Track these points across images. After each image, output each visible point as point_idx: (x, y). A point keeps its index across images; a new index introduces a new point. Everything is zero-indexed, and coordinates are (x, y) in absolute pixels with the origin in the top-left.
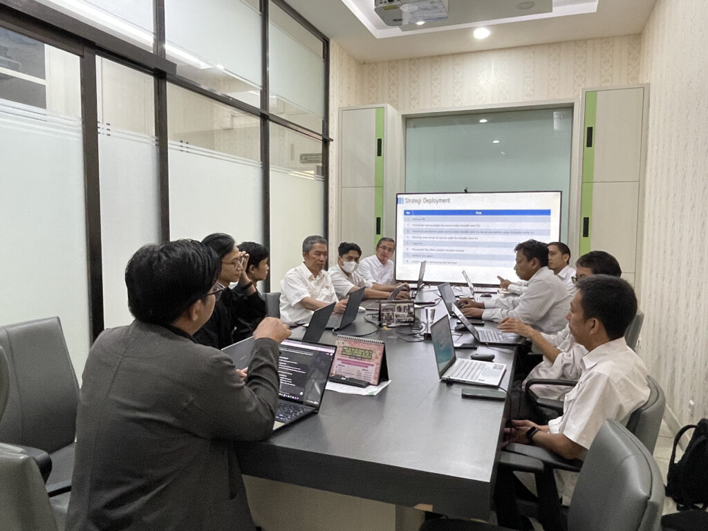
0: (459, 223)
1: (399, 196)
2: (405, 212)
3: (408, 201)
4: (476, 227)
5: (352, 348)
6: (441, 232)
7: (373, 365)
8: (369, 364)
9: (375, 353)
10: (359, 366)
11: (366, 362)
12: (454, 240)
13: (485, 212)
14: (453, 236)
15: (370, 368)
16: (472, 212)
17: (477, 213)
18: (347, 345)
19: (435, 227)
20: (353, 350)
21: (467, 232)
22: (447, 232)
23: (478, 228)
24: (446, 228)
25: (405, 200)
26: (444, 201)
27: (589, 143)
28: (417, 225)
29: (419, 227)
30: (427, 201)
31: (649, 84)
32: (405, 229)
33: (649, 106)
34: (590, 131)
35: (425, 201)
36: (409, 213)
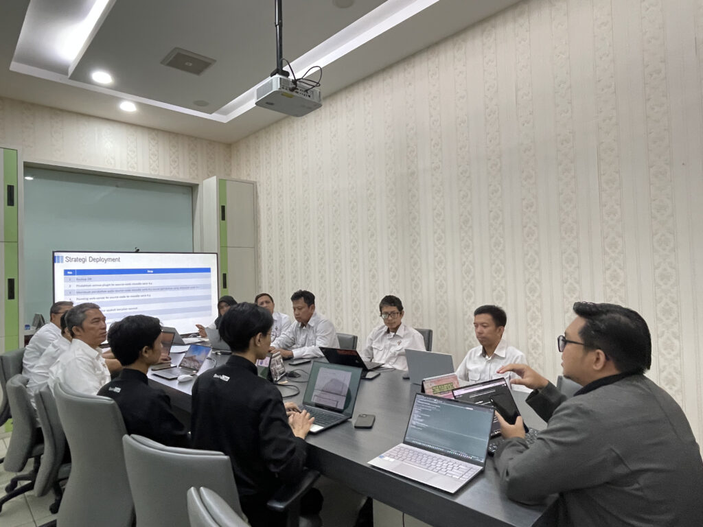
0: (132, 282)
1: (56, 254)
2: (66, 272)
3: (70, 260)
4: (148, 285)
5: (438, 386)
6: (111, 291)
9: (454, 384)
13: (156, 271)
14: (125, 294)
16: (144, 271)
17: (149, 271)
19: (105, 287)
20: (440, 387)
21: (140, 290)
22: (118, 291)
23: (150, 286)
25: (65, 259)
26: (114, 260)
27: (223, 218)
28: (82, 286)
29: (85, 288)
30: (94, 260)
31: (256, 182)
32: (66, 291)
33: (257, 197)
34: (223, 208)
35: (91, 259)
36: (71, 273)
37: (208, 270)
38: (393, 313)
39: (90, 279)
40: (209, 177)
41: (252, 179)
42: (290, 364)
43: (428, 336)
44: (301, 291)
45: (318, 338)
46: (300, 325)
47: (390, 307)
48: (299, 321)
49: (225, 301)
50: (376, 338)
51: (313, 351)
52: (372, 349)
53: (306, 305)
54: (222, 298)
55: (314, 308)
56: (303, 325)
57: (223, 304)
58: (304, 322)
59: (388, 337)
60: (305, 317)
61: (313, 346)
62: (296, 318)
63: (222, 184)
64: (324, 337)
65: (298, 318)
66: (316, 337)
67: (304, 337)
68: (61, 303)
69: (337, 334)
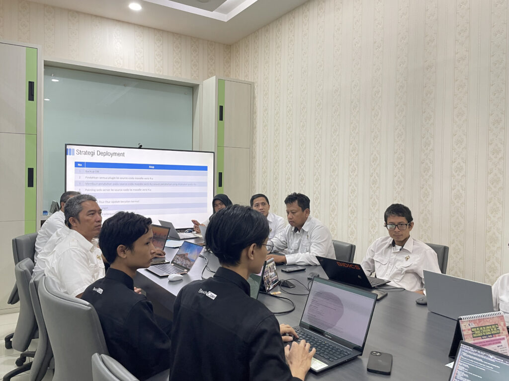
0: (134, 176)
1: (68, 147)
2: (76, 164)
3: (80, 153)
4: (150, 180)
5: (479, 327)
6: (116, 184)
7: (504, 339)
8: (501, 339)
9: (500, 325)
10: (494, 344)
11: (498, 338)
12: (130, 192)
13: (158, 167)
14: (129, 188)
15: (502, 342)
16: (146, 167)
17: (150, 167)
18: (474, 326)
19: (110, 180)
20: (481, 329)
22: (122, 184)
24: (122, 180)
25: (75, 152)
26: (118, 154)
27: (221, 118)
28: (90, 178)
29: (93, 180)
30: (101, 153)
31: (254, 83)
32: (77, 182)
33: (254, 98)
34: (221, 108)
35: (99, 154)
36: (81, 165)
37: (205, 168)
38: (400, 224)
39: (98, 172)
40: (209, 77)
41: (250, 80)
42: (282, 271)
43: (443, 254)
44: (295, 194)
45: (312, 245)
46: (293, 230)
47: (397, 217)
48: (292, 225)
49: (220, 200)
50: (378, 250)
51: (308, 259)
52: (373, 261)
53: (300, 208)
54: (217, 196)
55: (308, 212)
56: (297, 229)
57: (218, 202)
58: (298, 227)
59: (392, 250)
60: (299, 222)
61: (308, 253)
62: (289, 222)
63: (220, 84)
64: (319, 244)
65: (291, 222)
66: (310, 243)
67: (297, 242)
68: (70, 193)
69: (333, 240)
